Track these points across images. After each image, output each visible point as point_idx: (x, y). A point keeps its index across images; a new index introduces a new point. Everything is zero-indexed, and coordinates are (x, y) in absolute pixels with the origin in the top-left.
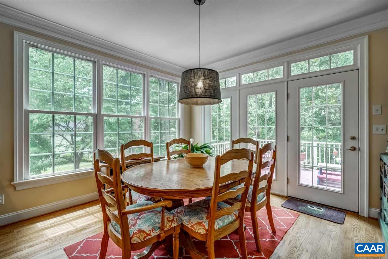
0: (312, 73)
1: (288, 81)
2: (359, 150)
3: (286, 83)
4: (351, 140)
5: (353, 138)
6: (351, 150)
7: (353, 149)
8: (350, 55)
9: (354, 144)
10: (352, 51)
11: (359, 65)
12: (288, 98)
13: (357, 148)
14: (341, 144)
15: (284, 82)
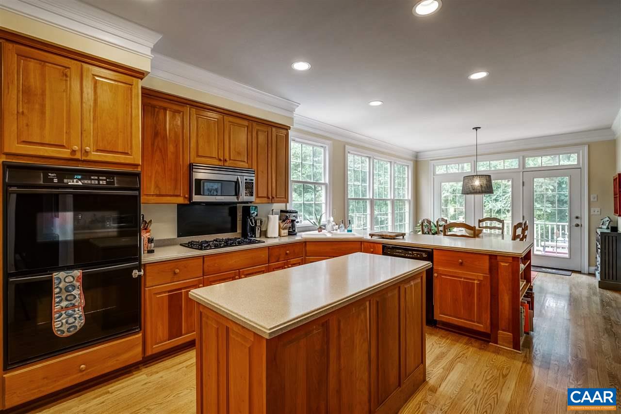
0: (544, 167)
1: (523, 172)
2: (581, 226)
3: (522, 172)
4: (576, 219)
5: (577, 218)
6: (576, 226)
7: (577, 225)
8: (574, 156)
9: (578, 222)
10: (576, 154)
11: (581, 164)
12: (523, 185)
13: (580, 225)
14: (567, 224)
15: (519, 172)
